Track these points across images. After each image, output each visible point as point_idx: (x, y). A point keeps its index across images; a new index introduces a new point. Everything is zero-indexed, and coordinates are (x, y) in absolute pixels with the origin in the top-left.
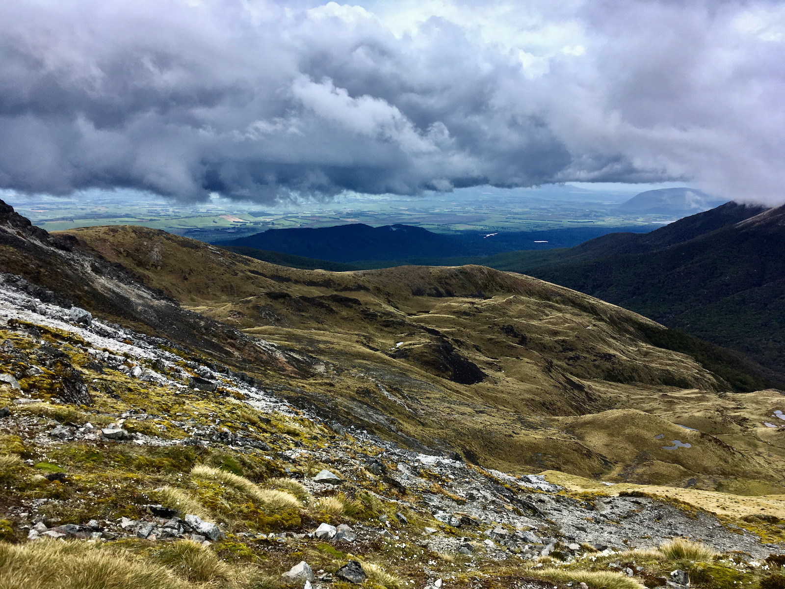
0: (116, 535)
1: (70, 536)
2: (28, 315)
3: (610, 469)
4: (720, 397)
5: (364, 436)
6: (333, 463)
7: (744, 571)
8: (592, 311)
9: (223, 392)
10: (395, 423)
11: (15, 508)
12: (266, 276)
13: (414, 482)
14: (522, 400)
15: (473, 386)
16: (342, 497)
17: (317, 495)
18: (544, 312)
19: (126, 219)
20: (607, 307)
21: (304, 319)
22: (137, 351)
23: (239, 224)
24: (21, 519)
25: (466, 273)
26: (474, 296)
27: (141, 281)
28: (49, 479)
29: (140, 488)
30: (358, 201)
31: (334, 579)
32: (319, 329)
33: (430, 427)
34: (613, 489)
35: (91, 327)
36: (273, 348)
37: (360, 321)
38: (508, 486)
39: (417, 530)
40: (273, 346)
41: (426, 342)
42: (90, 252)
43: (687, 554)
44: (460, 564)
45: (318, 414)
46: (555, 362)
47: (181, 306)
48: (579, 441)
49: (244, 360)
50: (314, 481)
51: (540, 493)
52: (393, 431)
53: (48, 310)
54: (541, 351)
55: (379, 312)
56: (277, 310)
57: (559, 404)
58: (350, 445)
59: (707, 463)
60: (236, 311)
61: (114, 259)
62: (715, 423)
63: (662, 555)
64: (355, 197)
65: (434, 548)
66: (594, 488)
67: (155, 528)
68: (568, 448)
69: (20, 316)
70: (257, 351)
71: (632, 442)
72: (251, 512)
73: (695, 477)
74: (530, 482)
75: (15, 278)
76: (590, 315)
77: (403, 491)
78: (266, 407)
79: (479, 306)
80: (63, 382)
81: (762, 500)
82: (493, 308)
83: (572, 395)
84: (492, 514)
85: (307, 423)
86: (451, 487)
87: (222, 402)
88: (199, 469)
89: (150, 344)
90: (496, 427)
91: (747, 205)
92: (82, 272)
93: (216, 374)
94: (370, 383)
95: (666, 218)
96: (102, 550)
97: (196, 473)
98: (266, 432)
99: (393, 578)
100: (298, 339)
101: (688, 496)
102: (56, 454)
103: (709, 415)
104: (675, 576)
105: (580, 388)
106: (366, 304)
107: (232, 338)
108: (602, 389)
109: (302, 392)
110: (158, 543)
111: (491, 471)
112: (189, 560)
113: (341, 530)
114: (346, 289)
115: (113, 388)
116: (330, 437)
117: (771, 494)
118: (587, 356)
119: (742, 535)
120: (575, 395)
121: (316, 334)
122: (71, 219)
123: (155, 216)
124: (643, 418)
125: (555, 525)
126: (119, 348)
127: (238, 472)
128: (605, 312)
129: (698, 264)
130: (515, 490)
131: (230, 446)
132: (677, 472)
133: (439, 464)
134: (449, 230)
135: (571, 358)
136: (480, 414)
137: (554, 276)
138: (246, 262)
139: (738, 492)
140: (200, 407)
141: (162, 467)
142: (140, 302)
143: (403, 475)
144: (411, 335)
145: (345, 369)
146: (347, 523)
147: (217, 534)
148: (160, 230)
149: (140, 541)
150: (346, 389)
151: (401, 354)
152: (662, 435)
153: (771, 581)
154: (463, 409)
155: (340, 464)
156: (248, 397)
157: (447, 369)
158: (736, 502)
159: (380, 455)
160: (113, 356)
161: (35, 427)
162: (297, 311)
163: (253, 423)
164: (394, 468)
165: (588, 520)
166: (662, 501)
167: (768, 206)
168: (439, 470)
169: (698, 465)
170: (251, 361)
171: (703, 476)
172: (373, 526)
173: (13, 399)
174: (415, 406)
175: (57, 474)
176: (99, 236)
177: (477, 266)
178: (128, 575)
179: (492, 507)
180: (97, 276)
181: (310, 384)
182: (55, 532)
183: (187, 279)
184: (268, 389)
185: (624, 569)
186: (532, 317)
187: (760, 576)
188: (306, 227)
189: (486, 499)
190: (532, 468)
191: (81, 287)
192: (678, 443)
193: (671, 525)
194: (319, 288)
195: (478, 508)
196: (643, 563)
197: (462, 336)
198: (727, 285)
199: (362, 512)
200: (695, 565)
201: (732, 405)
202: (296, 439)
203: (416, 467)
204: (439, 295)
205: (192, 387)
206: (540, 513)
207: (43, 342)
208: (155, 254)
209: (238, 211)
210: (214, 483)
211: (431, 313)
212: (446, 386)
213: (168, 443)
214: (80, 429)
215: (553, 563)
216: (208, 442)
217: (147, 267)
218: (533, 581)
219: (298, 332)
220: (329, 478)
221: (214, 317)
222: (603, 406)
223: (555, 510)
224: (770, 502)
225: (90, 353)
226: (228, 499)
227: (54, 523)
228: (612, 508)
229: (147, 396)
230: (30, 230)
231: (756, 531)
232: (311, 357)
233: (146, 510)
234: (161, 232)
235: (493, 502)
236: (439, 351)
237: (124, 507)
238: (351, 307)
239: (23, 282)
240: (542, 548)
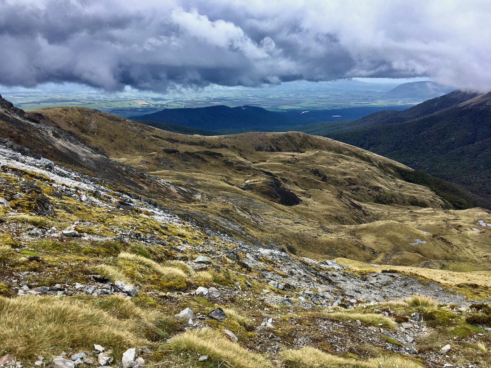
0: (72, 293)
1: (44, 293)
2: (14, 163)
3: (376, 257)
4: (446, 212)
5: (226, 238)
6: (206, 253)
7: (456, 313)
8: (368, 160)
9: (138, 211)
10: (245, 230)
11: (9, 277)
12: (163, 139)
13: (256, 264)
14: (324, 215)
15: (293, 207)
16: (212, 271)
17: (196, 270)
18: (337, 161)
19: (74, 103)
20: (377, 157)
21: (188, 166)
22: (83, 186)
23: (145, 106)
24: (13, 283)
25: (289, 137)
26: (294, 151)
27: (84, 142)
28: (30, 260)
29: (86, 265)
30: (221, 90)
31: (207, 318)
32: (197, 172)
33: (266, 232)
34: (378, 268)
35: (54, 171)
36: (169, 184)
37: (223, 167)
38: (314, 267)
39: (258, 291)
40: (168, 183)
41: (264, 180)
42: (52, 123)
43: (422, 303)
44: (284, 310)
45: (197, 225)
46: (344, 192)
47: (110, 158)
48: (358, 240)
49: (151, 192)
50: (195, 262)
51: (334, 271)
52: (244, 235)
53: (26, 160)
54: (336, 185)
55: (235, 161)
56: (170, 160)
57: (346, 218)
58: (217, 243)
59: (436, 253)
60: (144, 161)
61: (67, 128)
62: (442, 228)
63: (406, 304)
64: (219, 88)
65: (267, 301)
66: (366, 268)
67: (96, 289)
68: (351, 244)
69: (9, 164)
70: (158, 186)
71: (390, 240)
72: (156, 280)
73: (428, 261)
74: (328, 264)
75: (4, 140)
76: (367, 162)
77: (249, 270)
78: (165, 220)
79: (297, 157)
80: (37, 202)
81: (469, 275)
82: (306, 159)
83: (354, 212)
84: (304, 283)
85: (190, 229)
86: (279, 267)
87: (138, 217)
88: (123, 255)
89: (91, 181)
90: (307, 232)
91: (468, 92)
92: (47, 137)
93: (132, 200)
94: (230, 206)
95: (416, 101)
96: (63, 301)
97: (121, 257)
98: (165, 235)
99: (242, 318)
100: (184, 178)
101: (424, 272)
102: (33, 245)
103: (438, 223)
104: (414, 316)
105: (359, 208)
106: (226, 156)
107: (142, 178)
108: (373, 208)
109: (187, 211)
110: (99, 297)
111: (304, 258)
112: (118, 306)
113: (211, 290)
114: (214, 147)
115: (69, 208)
116: (205, 238)
117: (474, 271)
118: (364, 188)
119: (456, 295)
120: (356, 212)
121: (195, 175)
122: (39, 103)
123: (92, 101)
124: (398, 226)
125: (342, 289)
126: (72, 183)
127: (147, 257)
128: (376, 161)
129: (435, 130)
130: (318, 269)
131: (142, 241)
132: (417, 258)
133: (272, 254)
134: (278, 109)
135: (354, 190)
136: (297, 224)
137: (344, 138)
138: (150, 130)
139: (454, 270)
140: (124, 219)
141: (100, 253)
142: (84, 155)
143: (250, 261)
144: (255, 175)
145: (214, 197)
146: (215, 286)
147: (135, 292)
148: (95, 110)
149: (87, 296)
150: (214, 209)
151: (249, 187)
152: (409, 236)
153: (472, 318)
154: (287, 221)
155: (210, 254)
156: (154, 214)
157: (277, 197)
158: (453, 276)
159: (236, 249)
160: (68, 189)
161: (20, 229)
162: (183, 161)
163: (157, 230)
164: (244, 256)
165: (362, 287)
166: (408, 275)
167: (481, 92)
168: (272, 257)
169: (430, 254)
170: (155, 192)
171: (433, 261)
172: (231, 289)
173: (5, 213)
174: (257, 219)
175: (34, 257)
176: (57, 114)
177: (296, 132)
178: (80, 315)
179: (304, 279)
180: (56, 139)
181: (192, 206)
182: (34, 291)
183: (113, 141)
184: (166, 209)
185: (383, 313)
186: (330, 164)
187: (465, 316)
188: (188, 107)
189: (300, 274)
190: (329, 256)
191: (47, 146)
192: (419, 241)
193: (412, 289)
194: (196, 146)
195: (295, 280)
196: (395, 309)
197: (286, 176)
198: (453, 143)
199: (224, 280)
200: (426, 310)
201: (453, 217)
202: (184, 239)
203: (257, 256)
204: (272, 150)
205: (118, 207)
206: (333, 282)
207: (24, 180)
208: (93, 126)
209: (144, 97)
210: (132, 263)
211: (267, 162)
212: (277, 207)
213: (103, 239)
214: (48, 231)
215: (340, 309)
216: (128, 239)
217: (88, 133)
218: (327, 319)
219: (184, 174)
220: (203, 260)
221: (131, 165)
222: (373, 218)
223: (342, 281)
224: (474, 276)
225: (54, 187)
226: (141, 272)
227: (34, 286)
228: (377, 279)
229: (90, 213)
230: (13, 110)
231: (464, 293)
232: (193, 190)
233: (90, 278)
234: (96, 111)
235: (305, 276)
236: (272, 186)
237: (77, 277)
238: (217, 158)
239: (10, 143)
240: (334, 302)
